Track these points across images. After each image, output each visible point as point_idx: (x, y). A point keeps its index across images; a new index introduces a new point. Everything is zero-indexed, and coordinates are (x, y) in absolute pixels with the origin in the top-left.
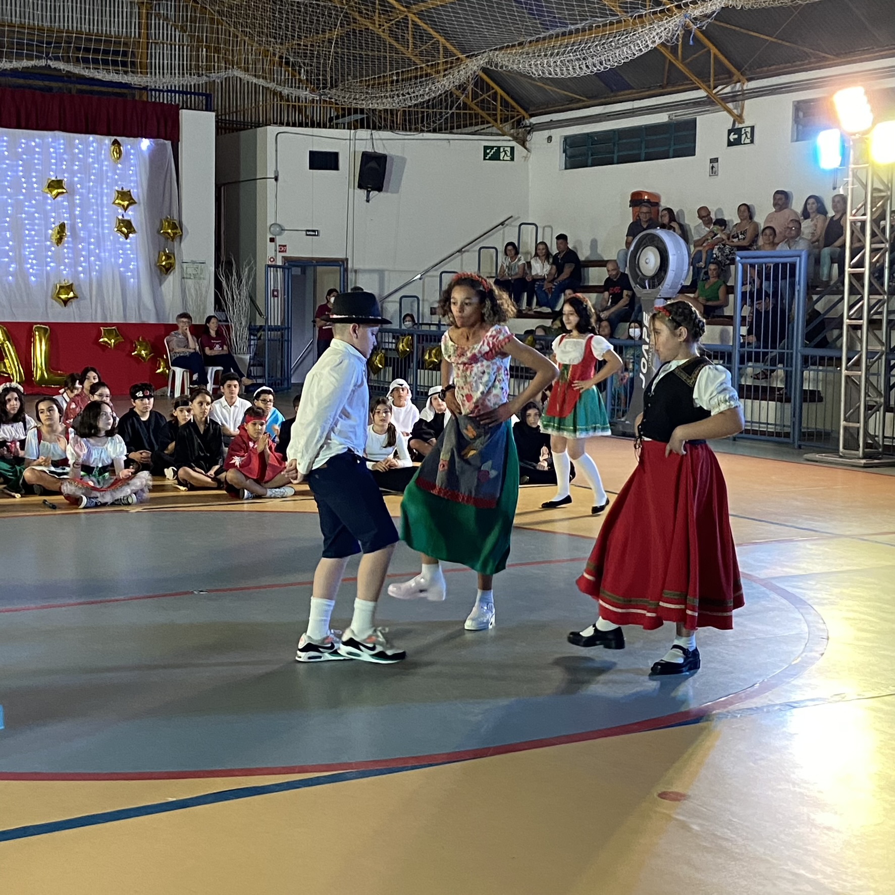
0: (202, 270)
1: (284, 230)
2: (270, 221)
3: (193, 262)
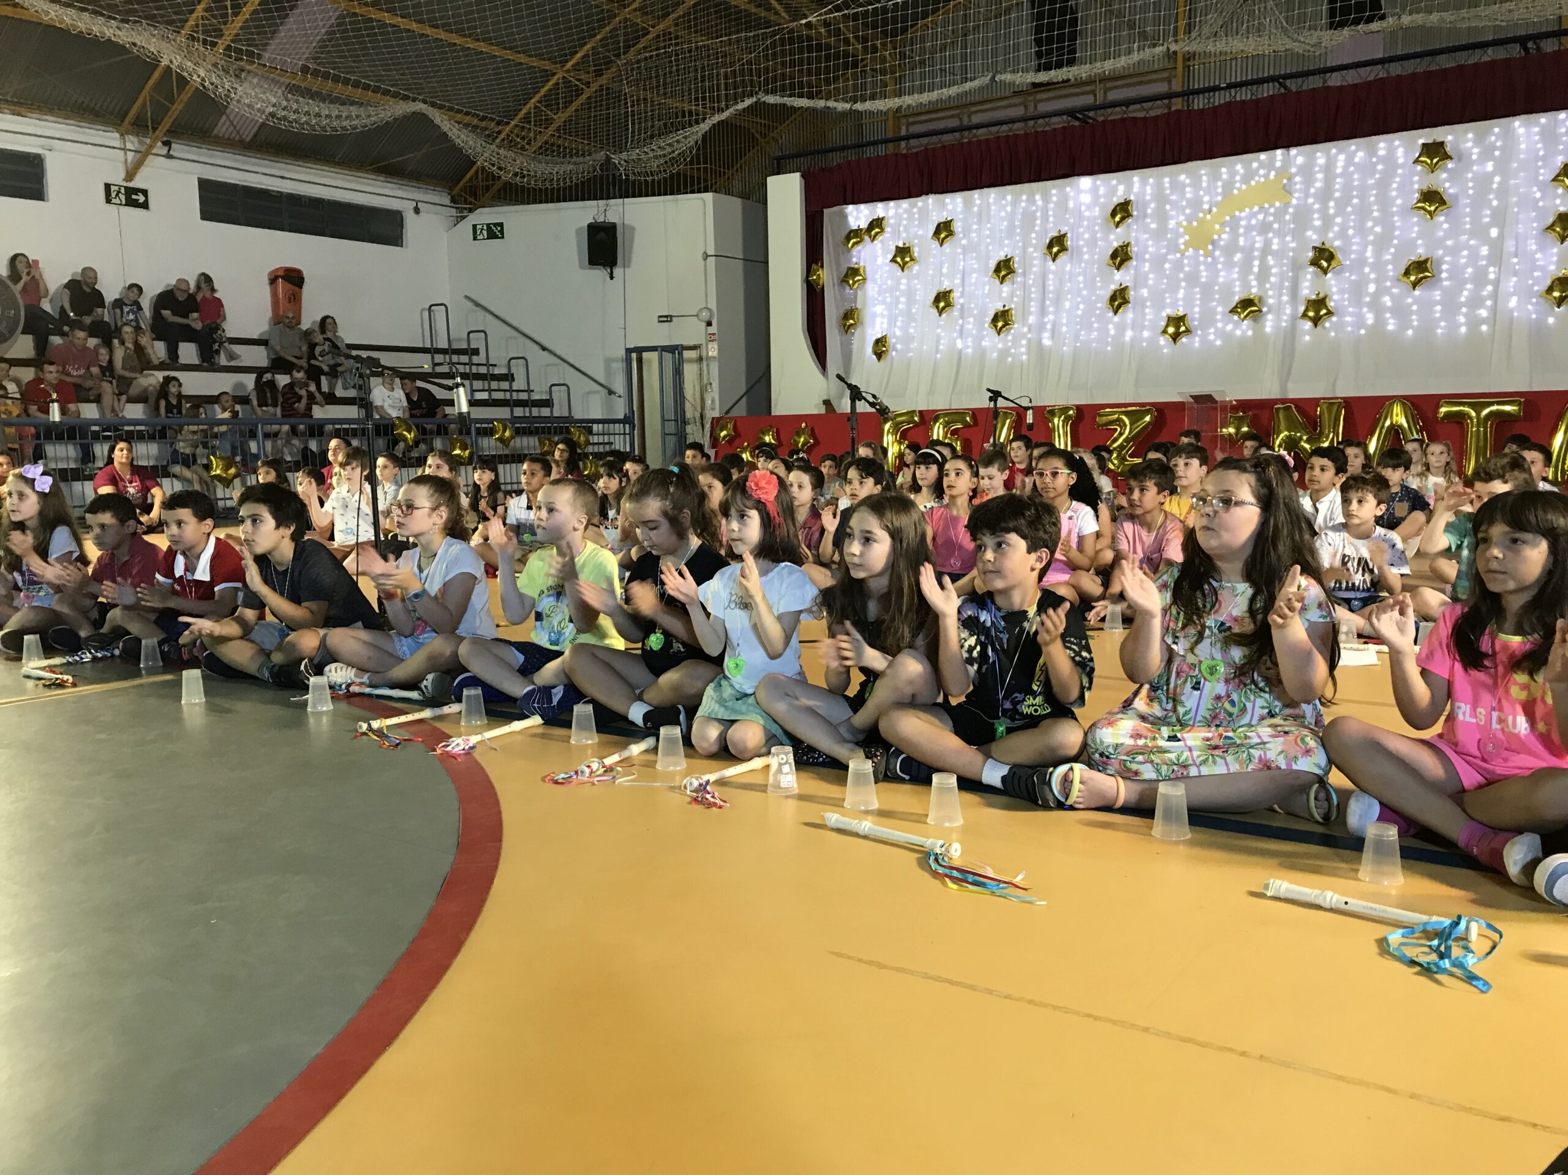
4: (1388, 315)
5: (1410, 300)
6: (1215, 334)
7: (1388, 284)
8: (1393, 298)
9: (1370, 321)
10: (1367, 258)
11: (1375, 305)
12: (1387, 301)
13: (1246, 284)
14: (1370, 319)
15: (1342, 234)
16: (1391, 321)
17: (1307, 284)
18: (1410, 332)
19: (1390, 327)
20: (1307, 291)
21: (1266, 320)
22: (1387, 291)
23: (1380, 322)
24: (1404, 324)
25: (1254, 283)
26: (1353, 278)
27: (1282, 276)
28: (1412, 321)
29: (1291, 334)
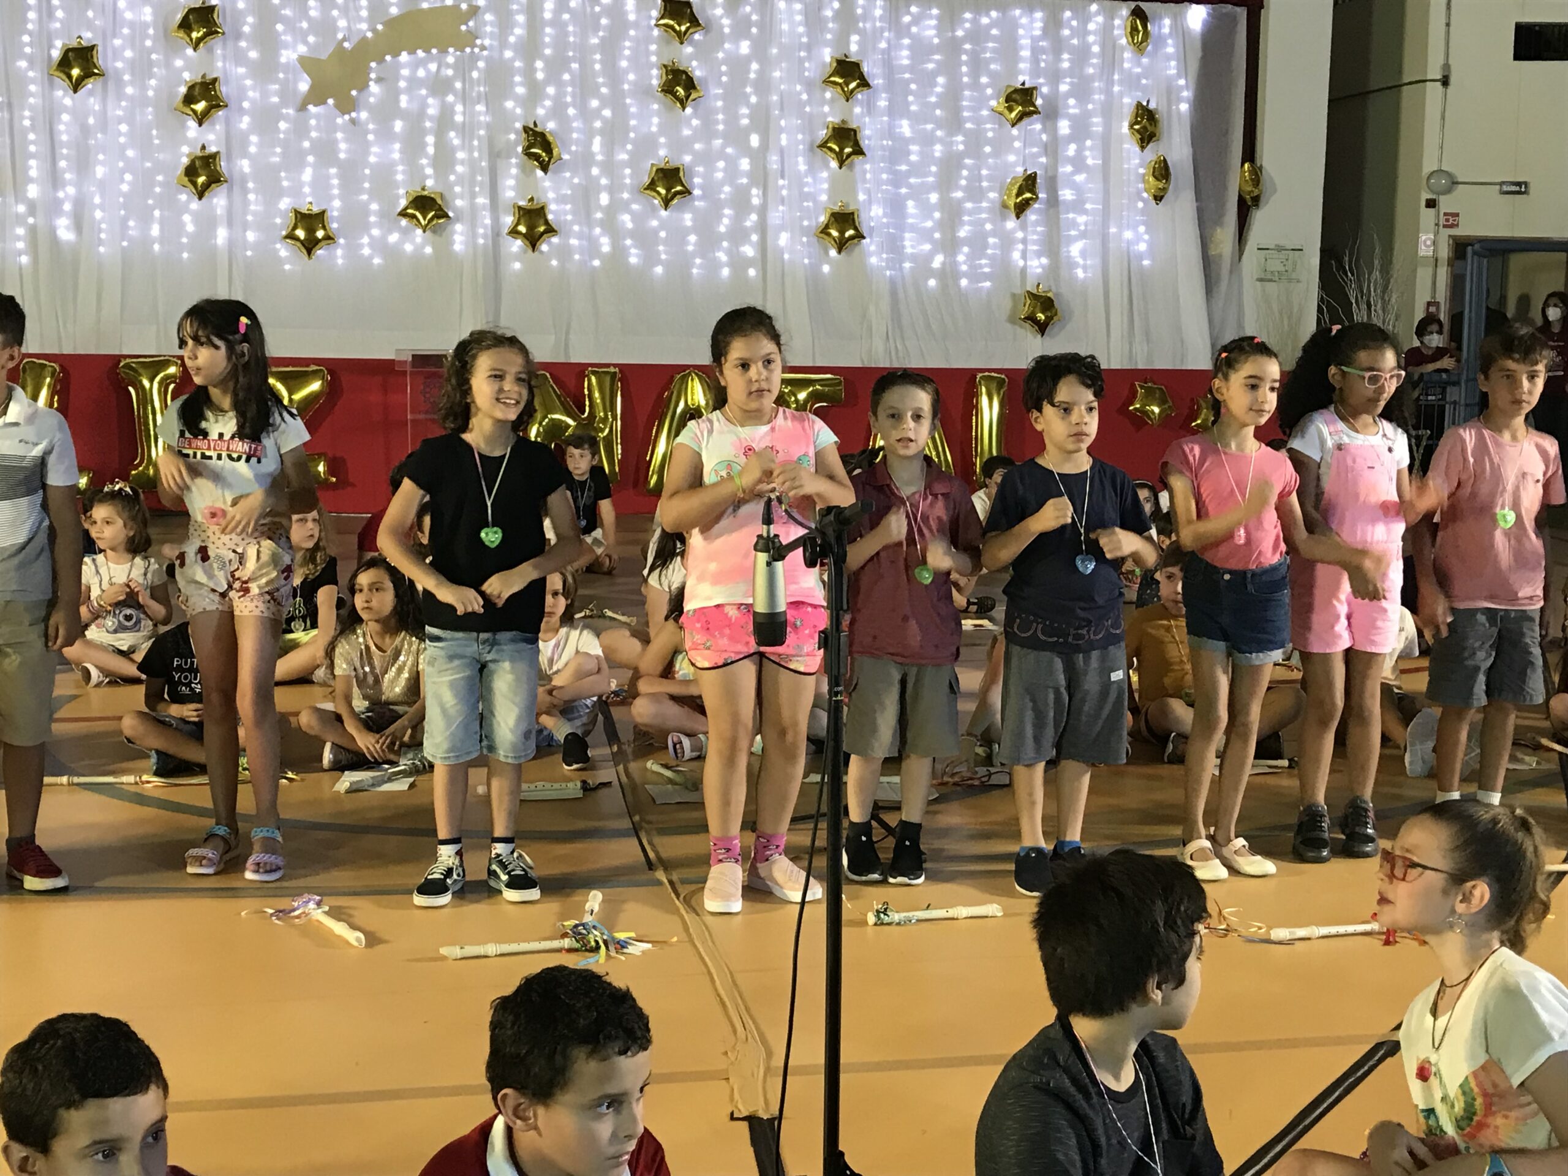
0: (1295, 264)
1: (1458, 183)
2: (1429, 165)
3: (1280, 249)
4: (628, 242)
5: (655, 223)
6: (370, 245)
7: (626, 196)
8: (635, 217)
9: (606, 249)
10: (592, 155)
11: (610, 226)
12: (626, 220)
13: (415, 171)
14: (605, 245)
15: (558, 110)
16: (633, 251)
17: (511, 182)
18: (659, 270)
19: (633, 260)
20: (511, 191)
21: (453, 232)
22: (625, 207)
23: (619, 253)
24: (651, 259)
25: (429, 171)
26: (576, 181)
27: (472, 164)
28: (658, 253)
29: (495, 258)
